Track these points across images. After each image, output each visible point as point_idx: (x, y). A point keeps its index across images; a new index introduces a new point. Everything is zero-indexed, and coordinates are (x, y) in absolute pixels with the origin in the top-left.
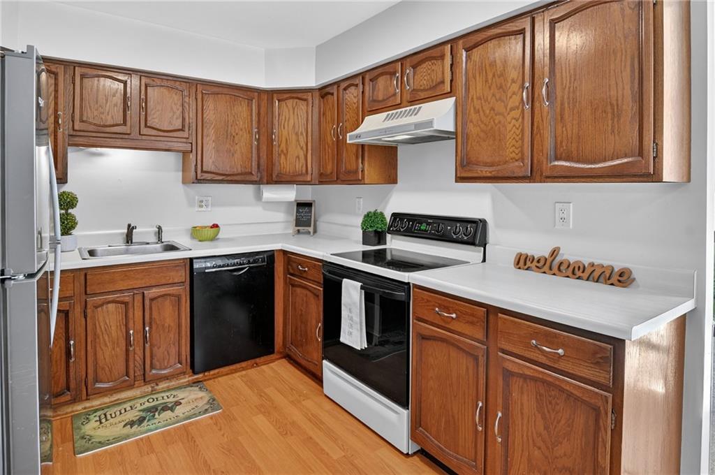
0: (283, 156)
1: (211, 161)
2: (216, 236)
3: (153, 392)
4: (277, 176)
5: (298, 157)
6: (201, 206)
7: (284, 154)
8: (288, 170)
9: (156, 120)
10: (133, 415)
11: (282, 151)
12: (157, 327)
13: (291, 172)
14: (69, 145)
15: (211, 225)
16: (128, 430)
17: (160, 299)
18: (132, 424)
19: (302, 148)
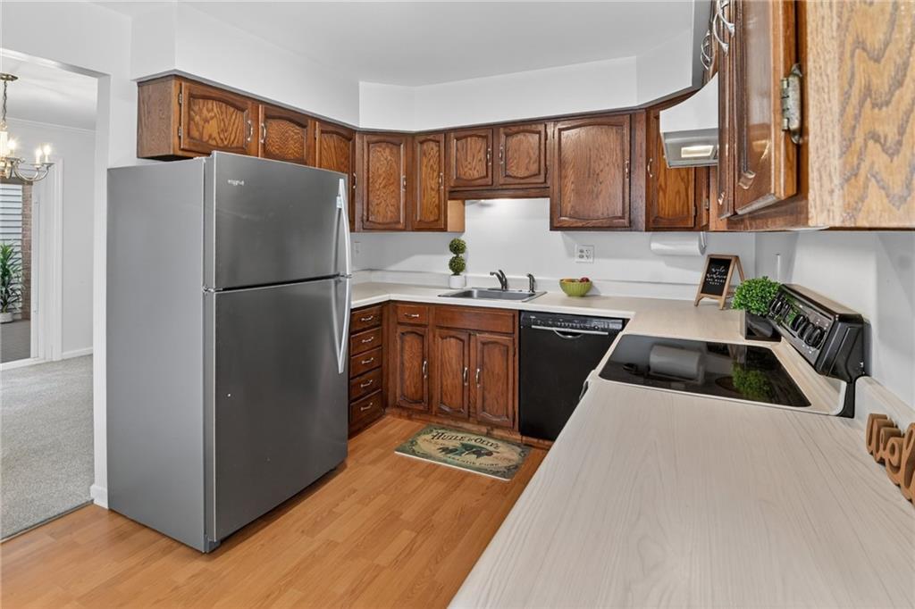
0: (661, 193)
1: (569, 205)
2: (587, 291)
3: (488, 435)
4: (654, 221)
5: (678, 192)
6: (582, 257)
7: (663, 190)
8: (667, 213)
9: (514, 169)
10: (451, 444)
11: (660, 186)
12: (488, 372)
13: (670, 213)
14: (450, 199)
15: (580, 278)
16: (441, 455)
17: (490, 345)
18: (446, 450)
19: (682, 179)
